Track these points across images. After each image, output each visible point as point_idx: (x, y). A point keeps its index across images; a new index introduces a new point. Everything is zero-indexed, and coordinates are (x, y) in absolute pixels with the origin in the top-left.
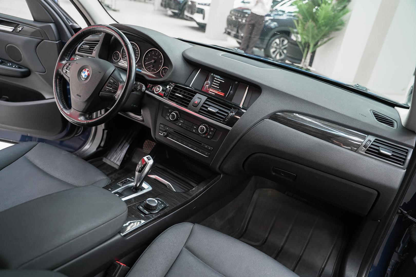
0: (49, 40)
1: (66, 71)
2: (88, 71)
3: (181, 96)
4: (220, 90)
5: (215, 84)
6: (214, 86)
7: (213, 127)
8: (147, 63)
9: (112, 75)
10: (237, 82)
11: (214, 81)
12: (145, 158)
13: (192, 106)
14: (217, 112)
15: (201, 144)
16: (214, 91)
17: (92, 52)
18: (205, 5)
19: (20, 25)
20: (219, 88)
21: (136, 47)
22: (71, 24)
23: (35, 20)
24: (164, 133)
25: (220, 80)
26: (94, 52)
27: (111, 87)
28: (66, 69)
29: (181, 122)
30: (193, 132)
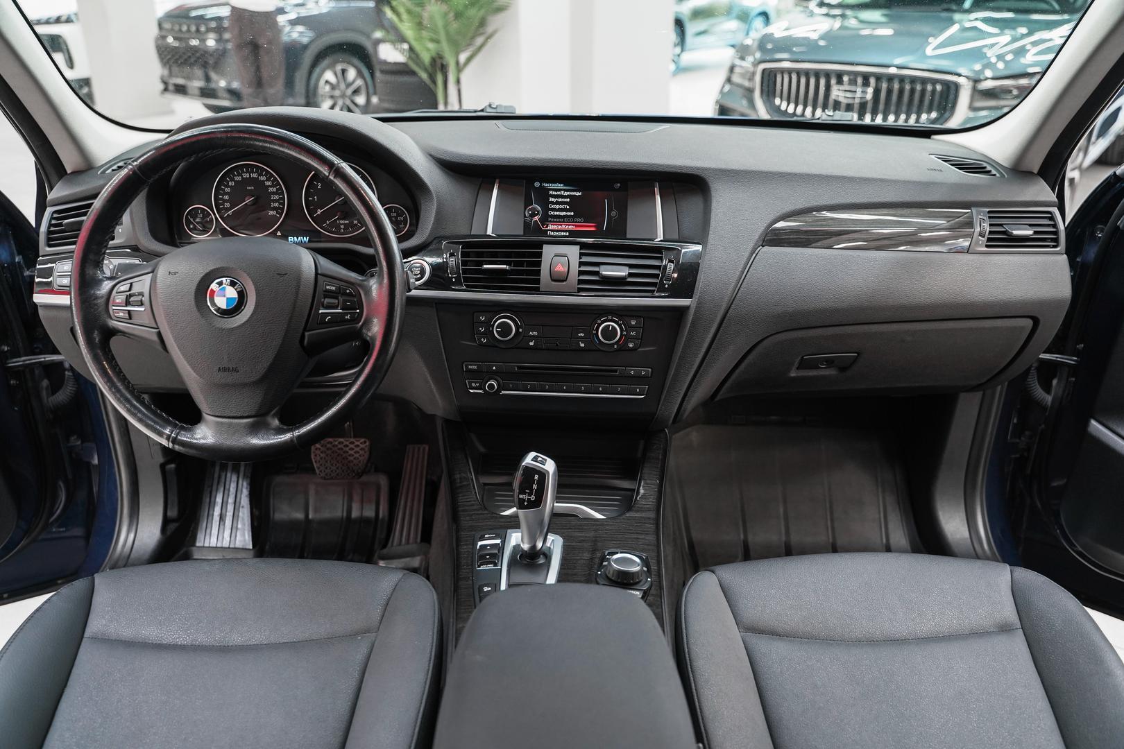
1: (128, 311)
2: (233, 284)
3: (505, 266)
4: (579, 220)
5: (557, 207)
6: (556, 213)
7: (633, 317)
9: (319, 272)
10: (619, 185)
11: (552, 199)
12: (529, 462)
13: (554, 283)
14: (630, 275)
15: (616, 371)
16: (564, 227)
20: (572, 213)
21: (260, 174)
24: (491, 384)
25: (566, 193)
27: (336, 308)
28: (126, 306)
29: (534, 336)
30: (582, 350)
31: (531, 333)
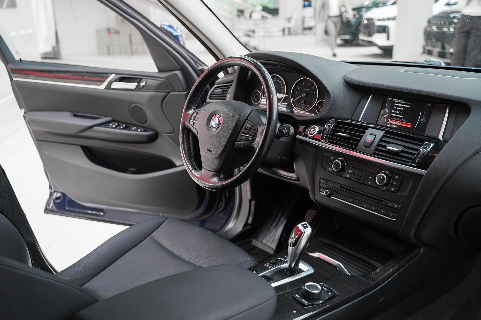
0: (176, 92)
1: (194, 123)
2: (218, 118)
3: (345, 135)
4: (404, 120)
5: (396, 112)
6: (394, 115)
7: (397, 174)
8: (297, 99)
9: (248, 118)
10: (430, 104)
11: (395, 108)
12: (300, 226)
13: (364, 147)
14: (402, 151)
15: (383, 201)
16: (396, 123)
17: (226, 96)
18: (388, 19)
19: (143, 79)
20: (402, 116)
21: (280, 81)
22: (200, 68)
23: (160, 71)
24: (327, 191)
25: (403, 106)
26: (228, 96)
27: (248, 134)
28: (193, 120)
29: (350, 173)
30: (369, 185)
31: (349, 171)
